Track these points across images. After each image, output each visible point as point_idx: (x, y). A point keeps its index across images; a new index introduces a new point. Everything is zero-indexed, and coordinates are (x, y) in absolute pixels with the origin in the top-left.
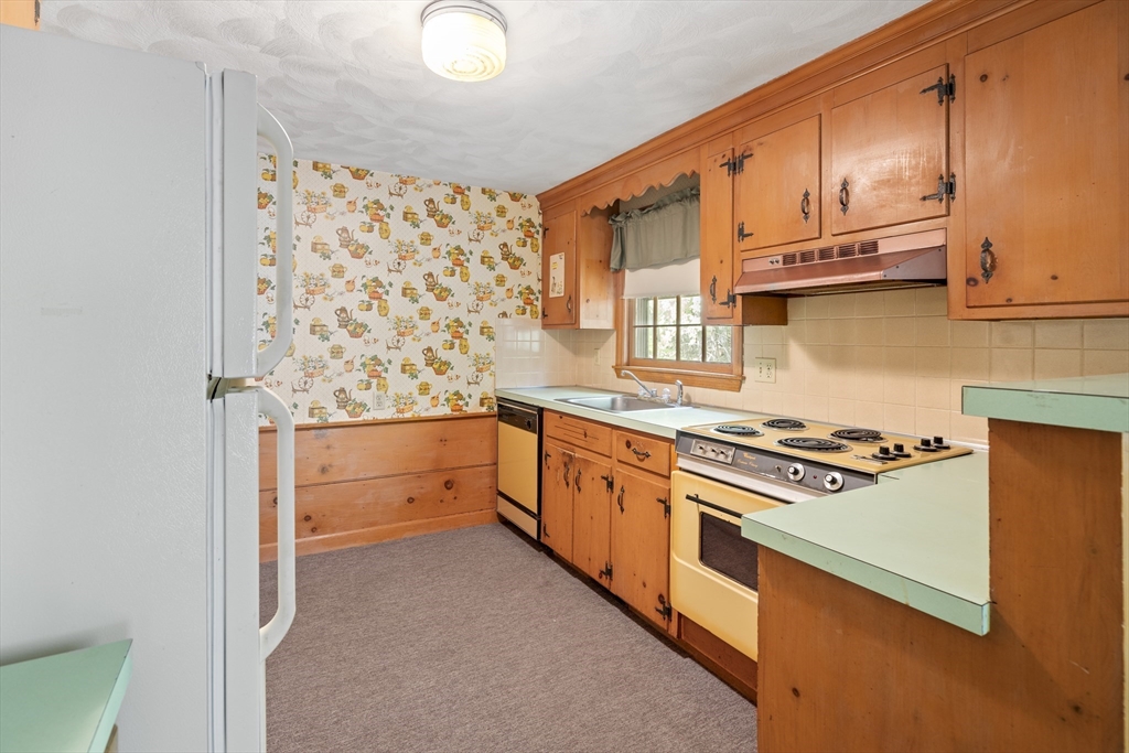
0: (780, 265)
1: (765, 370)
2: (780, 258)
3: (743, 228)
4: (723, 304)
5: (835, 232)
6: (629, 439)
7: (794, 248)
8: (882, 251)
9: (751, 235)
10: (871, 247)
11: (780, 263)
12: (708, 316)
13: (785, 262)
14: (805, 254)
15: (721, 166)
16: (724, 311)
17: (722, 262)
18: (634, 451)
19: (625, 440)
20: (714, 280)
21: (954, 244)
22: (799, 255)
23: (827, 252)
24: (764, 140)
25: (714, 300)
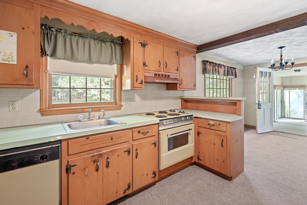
0: (153, 75)
1: (129, 102)
2: (154, 74)
3: (145, 63)
4: (140, 83)
5: (164, 71)
6: (139, 130)
7: (156, 72)
8: (170, 77)
9: (147, 66)
10: (169, 76)
11: (154, 75)
12: (134, 87)
13: (155, 75)
14: (158, 74)
15: (139, 43)
16: (140, 85)
17: (139, 71)
18: (142, 133)
19: (137, 131)
20: (137, 76)
21: (178, 78)
22: (157, 74)
23: (162, 75)
24: (150, 43)
25: (137, 82)
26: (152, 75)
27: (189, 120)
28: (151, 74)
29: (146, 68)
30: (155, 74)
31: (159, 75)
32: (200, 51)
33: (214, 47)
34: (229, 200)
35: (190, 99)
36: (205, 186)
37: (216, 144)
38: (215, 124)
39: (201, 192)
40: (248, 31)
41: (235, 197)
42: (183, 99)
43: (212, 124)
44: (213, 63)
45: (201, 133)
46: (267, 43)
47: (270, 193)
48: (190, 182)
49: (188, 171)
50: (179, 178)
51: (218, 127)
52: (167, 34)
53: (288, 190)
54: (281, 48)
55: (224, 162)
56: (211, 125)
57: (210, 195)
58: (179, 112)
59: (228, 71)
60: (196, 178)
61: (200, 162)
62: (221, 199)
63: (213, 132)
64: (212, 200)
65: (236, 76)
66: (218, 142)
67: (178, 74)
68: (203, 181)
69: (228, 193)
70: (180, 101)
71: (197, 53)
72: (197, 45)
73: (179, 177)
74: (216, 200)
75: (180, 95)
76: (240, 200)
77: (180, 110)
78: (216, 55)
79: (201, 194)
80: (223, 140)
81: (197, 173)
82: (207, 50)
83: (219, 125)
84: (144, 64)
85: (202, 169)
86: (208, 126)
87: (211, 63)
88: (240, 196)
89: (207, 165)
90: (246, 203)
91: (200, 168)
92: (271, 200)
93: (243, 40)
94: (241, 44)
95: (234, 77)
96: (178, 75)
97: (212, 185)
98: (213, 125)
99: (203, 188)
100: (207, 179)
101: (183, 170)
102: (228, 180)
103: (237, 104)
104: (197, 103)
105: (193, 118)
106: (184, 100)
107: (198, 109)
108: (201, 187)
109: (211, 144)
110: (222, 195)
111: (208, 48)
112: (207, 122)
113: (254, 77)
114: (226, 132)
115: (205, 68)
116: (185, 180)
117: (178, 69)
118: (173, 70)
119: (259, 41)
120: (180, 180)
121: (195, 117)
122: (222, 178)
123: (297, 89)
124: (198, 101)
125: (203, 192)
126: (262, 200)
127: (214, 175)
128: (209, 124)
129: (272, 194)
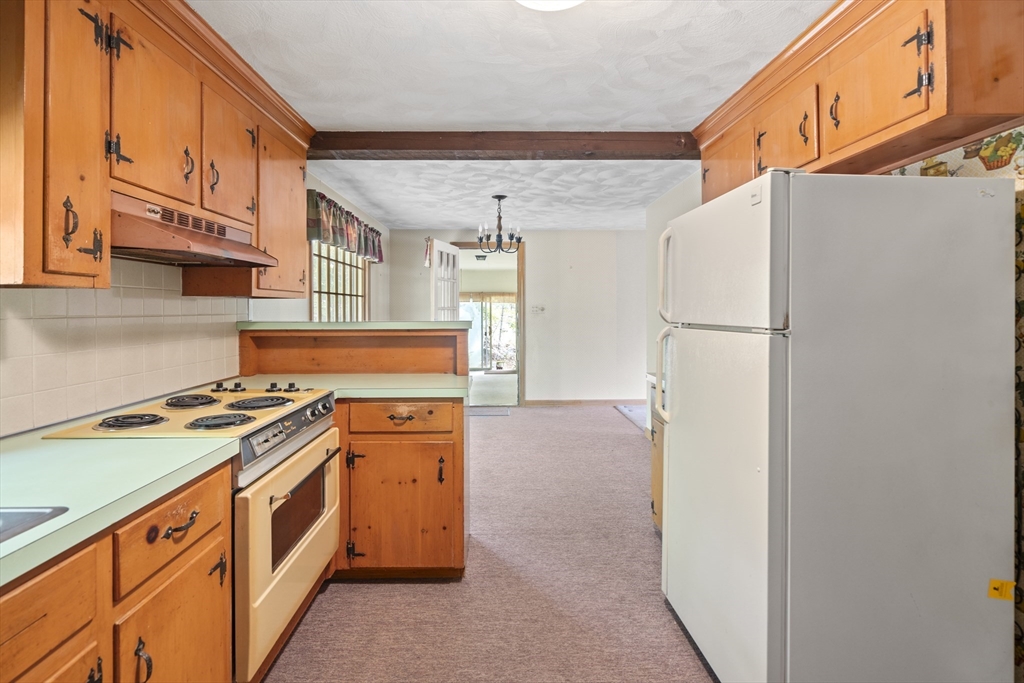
2: (159, 210)
3: (118, 144)
4: (86, 251)
5: (206, 206)
6: (154, 522)
7: (172, 205)
8: (228, 236)
9: (128, 160)
10: (222, 230)
11: (158, 216)
12: (44, 270)
13: (163, 217)
14: (181, 216)
15: (81, 10)
16: (85, 263)
17: (82, 178)
18: (167, 536)
19: (144, 532)
20: (67, 205)
21: (254, 244)
22: (176, 214)
23: (197, 222)
24: (146, 43)
25: (66, 240)
26: (152, 216)
27: (324, 415)
28: (148, 206)
29: (120, 170)
30: (164, 210)
31: (183, 219)
32: (321, 153)
33: (375, 154)
34: (493, 641)
35: (287, 331)
36: (411, 639)
37: (419, 481)
38: (416, 412)
39: (412, 670)
40: (477, 133)
41: (497, 619)
42: (252, 334)
43: (404, 415)
44: (335, 205)
45: (363, 456)
46: (486, 178)
47: (547, 565)
48: (355, 658)
49: (323, 622)
50: (304, 669)
51: (425, 420)
52: (223, 37)
53: (565, 539)
54: (500, 198)
55: (445, 528)
56: (402, 418)
57: (441, 660)
58: (269, 387)
59: (366, 239)
60: (365, 627)
61: (360, 563)
62: (474, 650)
63: (406, 440)
64: (458, 672)
65: (381, 260)
66: (426, 469)
67: (255, 226)
68: (394, 628)
69: (477, 622)
70: (234, 343)
71: (308, 159)
72: (314, 130)
73: (304, 664)
74: (467, 664)
75: (234, 319)
76: (512, 623)
77: (237, 381)
78: (348, 181)
79: (414, 675)
80: (441, 461)
81: (357, 607)
82: (344, 157)
83: (431, 412)
84: (108, 145)
85: (364, 588)
86: (390, 426)
87: (331, 203)
88: (507, 611)
89: (388, 562)
90: (526, 620)
91: (354, 585)
92: (558, 579)
93: (461, 155)
94: (434, 166)
95: (377, 260)
96: (253, 230)
97: (426, 623)
98: (410, 418)
99: (407, 650)
100: (401, 610)
101: (301, 628)
102: (453, 582)
103: (458, 340)
104: (316, 346)
105: (333, 403)
106: (255, 339)
107: (317, 368)
108: (401, 650)
109: (403, 483)
110: (468, 636)
111: (352, 151)
112: (386, 409)
113: (427, 264)
114: (451, 432)
115: (313, 220)
116: (336, 661)
117: (253, 204)
118: (239, 210)
119: (475, 169)
120: (314, 673)
121: (339, 401)
122: (437, 586)
123: (471, 300)
124: (315, 339)
125: (418, 663)
126: (547, 591)
127: (412, 585)
128: (392, 418)
129: (551, 566)
